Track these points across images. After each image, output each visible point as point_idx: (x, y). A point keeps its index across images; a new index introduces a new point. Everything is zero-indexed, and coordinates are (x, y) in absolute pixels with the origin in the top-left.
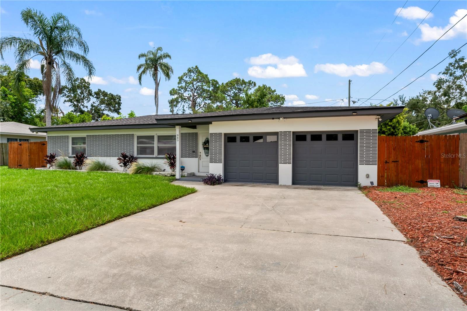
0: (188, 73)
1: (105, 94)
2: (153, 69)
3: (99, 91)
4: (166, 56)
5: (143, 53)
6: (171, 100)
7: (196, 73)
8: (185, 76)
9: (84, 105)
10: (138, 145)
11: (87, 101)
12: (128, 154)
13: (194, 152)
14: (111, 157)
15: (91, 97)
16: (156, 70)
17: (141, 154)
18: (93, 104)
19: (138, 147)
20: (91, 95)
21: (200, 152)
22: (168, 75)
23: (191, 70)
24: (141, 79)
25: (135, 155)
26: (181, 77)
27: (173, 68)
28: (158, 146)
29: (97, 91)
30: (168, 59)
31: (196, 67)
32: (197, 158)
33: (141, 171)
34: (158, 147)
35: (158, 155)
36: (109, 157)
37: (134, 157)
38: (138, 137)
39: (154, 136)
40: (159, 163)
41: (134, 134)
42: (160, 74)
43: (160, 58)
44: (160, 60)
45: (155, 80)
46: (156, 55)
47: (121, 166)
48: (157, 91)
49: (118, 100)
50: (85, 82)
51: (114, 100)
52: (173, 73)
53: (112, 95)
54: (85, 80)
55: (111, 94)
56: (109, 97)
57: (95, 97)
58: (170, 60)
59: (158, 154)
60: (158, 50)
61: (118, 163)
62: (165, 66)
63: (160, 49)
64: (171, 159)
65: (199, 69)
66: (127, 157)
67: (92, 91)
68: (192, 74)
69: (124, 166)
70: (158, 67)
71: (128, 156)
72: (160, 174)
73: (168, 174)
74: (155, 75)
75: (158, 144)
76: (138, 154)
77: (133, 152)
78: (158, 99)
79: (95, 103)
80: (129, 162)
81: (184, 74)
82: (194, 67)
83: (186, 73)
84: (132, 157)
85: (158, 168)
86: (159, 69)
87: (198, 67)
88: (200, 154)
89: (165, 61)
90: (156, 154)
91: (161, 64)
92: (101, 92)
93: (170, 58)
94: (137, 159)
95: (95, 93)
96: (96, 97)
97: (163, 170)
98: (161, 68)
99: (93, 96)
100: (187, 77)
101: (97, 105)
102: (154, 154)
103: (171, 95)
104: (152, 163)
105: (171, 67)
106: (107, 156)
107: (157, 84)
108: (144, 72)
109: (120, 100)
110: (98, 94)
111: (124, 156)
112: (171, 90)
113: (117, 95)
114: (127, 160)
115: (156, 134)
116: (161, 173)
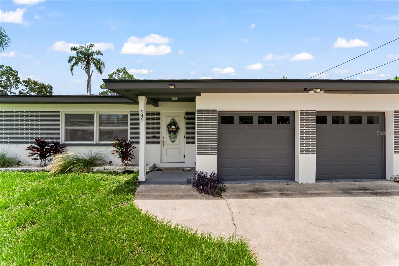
0: (117, 72)
1: (35, 83)
2: (85, 63)
3: (28, 80)
4: (99, 53)
5: (75, 47)
6: (102, 92)
7: (124, 73)
8: (114, 74)
9: (12, 91)
10: (66, 127)
11: (15, 88)
12: (49, 140)
13: (154, 136)
14: (19, 145)
15: (19, 84)
16: (88, 63)
17: (72, 140)
18: (21, 90)
19: (66, 130)
20: (19, 82)
21: (163, 137)
22: (100, 70)
23: (120, 70)
24: (73, 69)
25: (62, 140)
26: (111, 75)
27: (105, 63)
28: (99, 128)
29: (27, 80)
30: (100, 55)
31: (124, 68)
32: (160, 145)
33: (71, 168)
34: (100, 130)
35: (99, 142)
36: (16, 145)
37: (60, 143)
38: (67, 116)
39: (93, 115)
40: (102, 153)
41: (61, 111)
42: (93, 68)
43: (93, 54)
44: (93, 56)
45: (87, 72)
46: (89, 51)
47: (35, 159)
48: (89, 82)
49: (49, 89)
50: (12, 70)
51: (46, 89)
52: (105, 68)
53: (43, 85)
54: (12, 68)
55: (42, 83)
56: (39, 86)
57: (23, 84)
58: (103, 56)
59: (100, 140)
60: (90, 46)
61: (28, 155)
62: (97, 61)
63: (91, 46)
64: (123, 147)
65: (126, 70)
66: (47, 144)
67: (20, 79)
68: (120, 73)
69: (41, 159)
70: (91, 61)
71: (49, 143)
72: (105, 169)
73: (118, 169)
74: (87, 69)
75: (100, 126)
76: (66, 140)
77: (59, 136)
78: (90, 88)
79: (24, 91)
80: (50, 152)
81: (114, 73)
82: (123, 68)
83: (115, 73)
84: (57, 144)
85: (100, 160)
86: (91, 63)
87: (125, 68)
88: (163, 139)
89: (97, 57)
90: (96, 139)
91: (93, 60)
92: (31, 82)
93: (102, 55)
94: (65, 147)
95: (25, 82)
96: (25, 85)
97: (108, 161)
98: (94, 63)
99: (21, 83)
100: (116, 75)
101: (27, 92)
102: (93, 140)
103: (101, 88)
104: (91, 152)
105: (103, 63)
106: (11, 143)
107: (89, 76)
108: (76, 63)
109: (51, 89)
110: (27, 83)
111: (42, 144)
112: (102, 85)
113: (48, 85)
114: (47, 149)
115: (97, 112)
116: (106, 167)
